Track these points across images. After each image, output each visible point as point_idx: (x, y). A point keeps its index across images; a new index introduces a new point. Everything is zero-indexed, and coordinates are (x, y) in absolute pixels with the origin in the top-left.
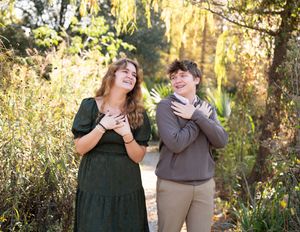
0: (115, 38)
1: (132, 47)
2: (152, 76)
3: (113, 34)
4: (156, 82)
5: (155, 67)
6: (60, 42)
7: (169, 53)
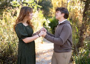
0: (36, 4)
1: (41, 7)
2: (47, 15)
3: (35, 3)
4: (49, 17)
5: (48, 13)
6: (20, 5)
7: (52, 9)
